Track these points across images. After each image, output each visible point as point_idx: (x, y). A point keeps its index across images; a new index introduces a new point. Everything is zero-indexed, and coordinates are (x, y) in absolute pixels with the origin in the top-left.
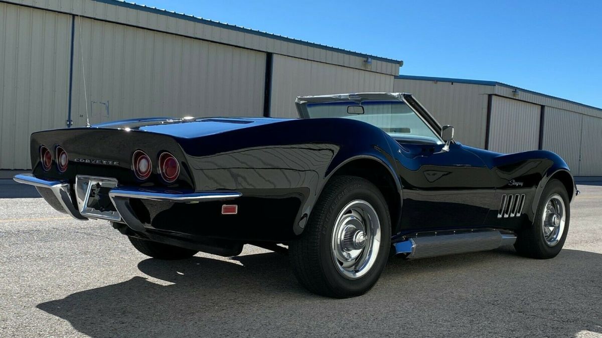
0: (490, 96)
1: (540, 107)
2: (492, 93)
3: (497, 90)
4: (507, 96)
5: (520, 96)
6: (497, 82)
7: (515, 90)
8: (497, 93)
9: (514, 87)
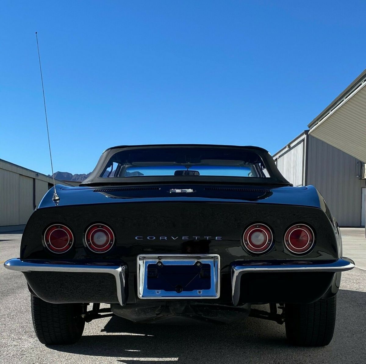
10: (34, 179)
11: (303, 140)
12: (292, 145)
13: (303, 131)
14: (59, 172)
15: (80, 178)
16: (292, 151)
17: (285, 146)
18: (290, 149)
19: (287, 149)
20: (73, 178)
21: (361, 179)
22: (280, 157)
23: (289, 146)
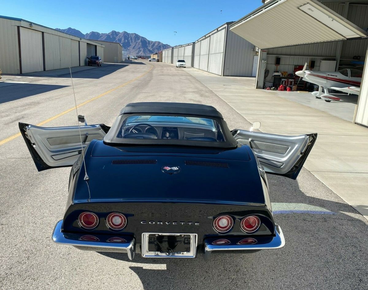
0: (18, 27)
1: (41, 33)
2: (20, 26)
3: (23, 24)
4: (27, 27)
5: (34, 27)
6: (22, 19)
7: (31, 24)
8: (22, 26)
9: (30, 22)
10: (79, 41)
11: (225, 28)
12: (219, 29)
13: (226, 23)
14: (92, 32)
15: (104, 35)
16: (219, 32)
17: (215, 29)
18: (218, 31)
19: (216, 31)
20: (100, 35)
21: (254, 51)
22: (212, 34)
23: (217, 30)
